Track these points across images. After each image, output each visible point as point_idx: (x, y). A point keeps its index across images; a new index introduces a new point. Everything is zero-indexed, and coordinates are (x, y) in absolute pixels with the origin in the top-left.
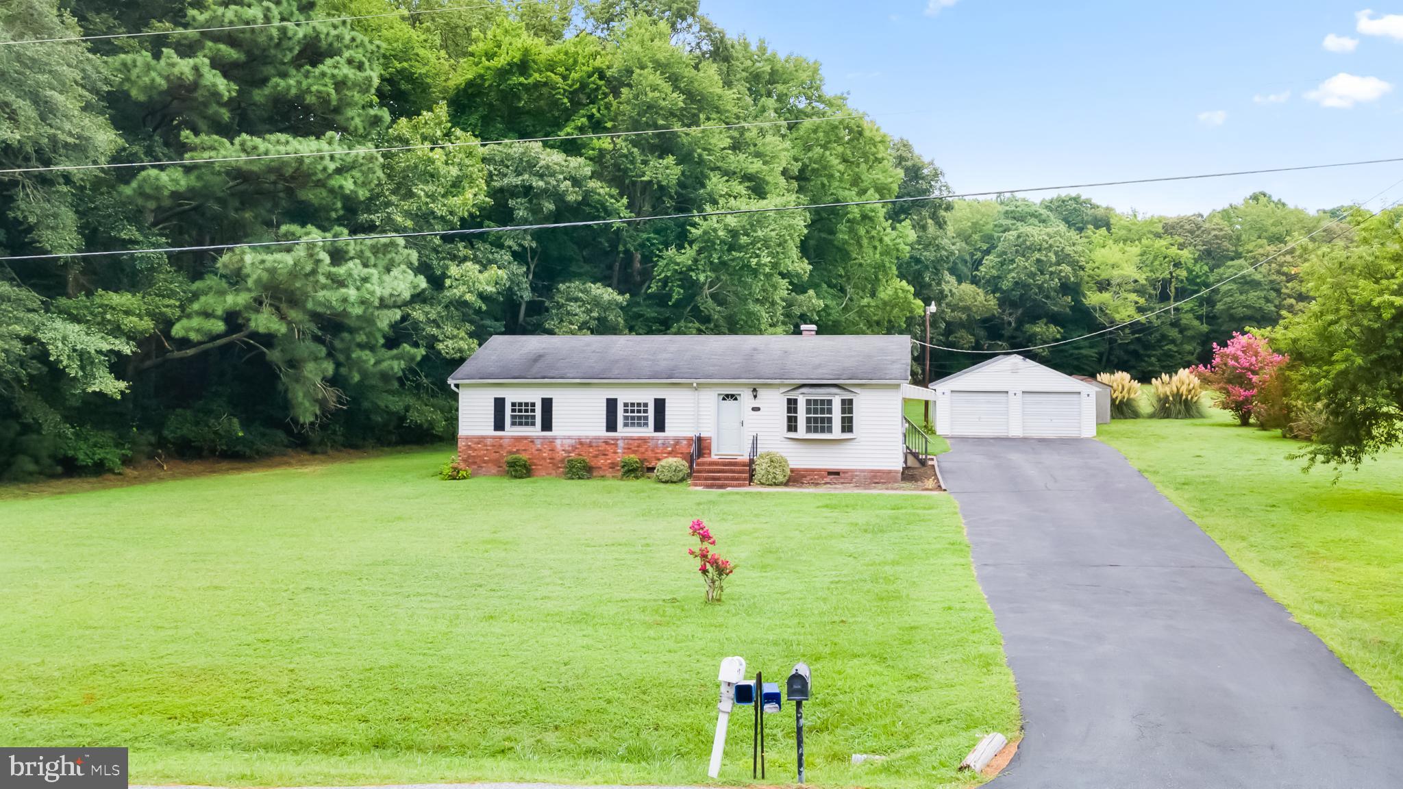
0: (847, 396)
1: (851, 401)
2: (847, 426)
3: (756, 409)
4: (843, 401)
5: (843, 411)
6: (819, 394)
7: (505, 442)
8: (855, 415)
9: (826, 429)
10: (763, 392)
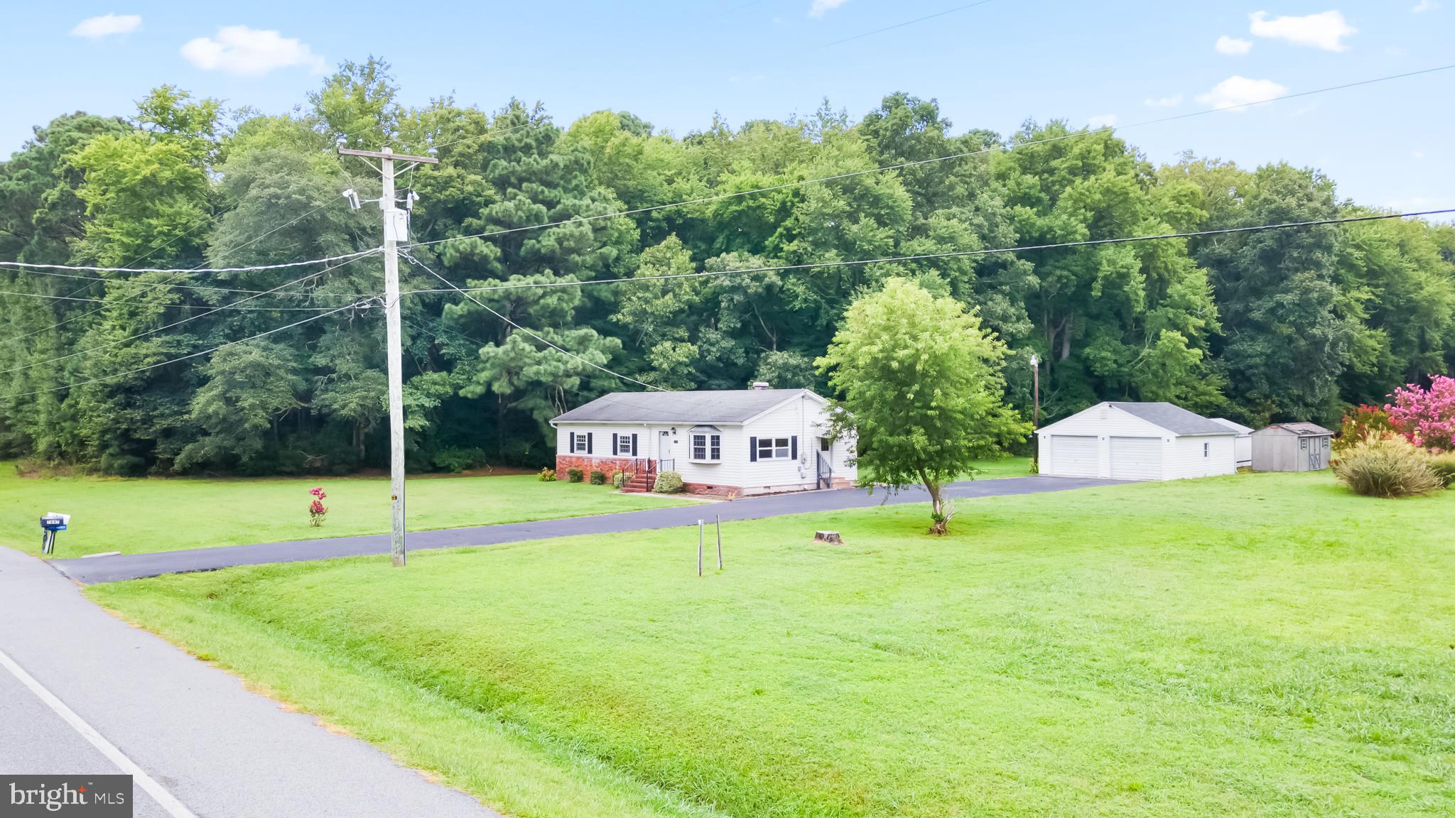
0: (715, 433)
1: (718, 437)
2: (716, 454)
3: (676, 442)
4: (713, 437)
5: (713, 444)
6: (699, 432)
7: (574, 460)
8: (722, 447)
9: (703, 457)
10: (679, 431)
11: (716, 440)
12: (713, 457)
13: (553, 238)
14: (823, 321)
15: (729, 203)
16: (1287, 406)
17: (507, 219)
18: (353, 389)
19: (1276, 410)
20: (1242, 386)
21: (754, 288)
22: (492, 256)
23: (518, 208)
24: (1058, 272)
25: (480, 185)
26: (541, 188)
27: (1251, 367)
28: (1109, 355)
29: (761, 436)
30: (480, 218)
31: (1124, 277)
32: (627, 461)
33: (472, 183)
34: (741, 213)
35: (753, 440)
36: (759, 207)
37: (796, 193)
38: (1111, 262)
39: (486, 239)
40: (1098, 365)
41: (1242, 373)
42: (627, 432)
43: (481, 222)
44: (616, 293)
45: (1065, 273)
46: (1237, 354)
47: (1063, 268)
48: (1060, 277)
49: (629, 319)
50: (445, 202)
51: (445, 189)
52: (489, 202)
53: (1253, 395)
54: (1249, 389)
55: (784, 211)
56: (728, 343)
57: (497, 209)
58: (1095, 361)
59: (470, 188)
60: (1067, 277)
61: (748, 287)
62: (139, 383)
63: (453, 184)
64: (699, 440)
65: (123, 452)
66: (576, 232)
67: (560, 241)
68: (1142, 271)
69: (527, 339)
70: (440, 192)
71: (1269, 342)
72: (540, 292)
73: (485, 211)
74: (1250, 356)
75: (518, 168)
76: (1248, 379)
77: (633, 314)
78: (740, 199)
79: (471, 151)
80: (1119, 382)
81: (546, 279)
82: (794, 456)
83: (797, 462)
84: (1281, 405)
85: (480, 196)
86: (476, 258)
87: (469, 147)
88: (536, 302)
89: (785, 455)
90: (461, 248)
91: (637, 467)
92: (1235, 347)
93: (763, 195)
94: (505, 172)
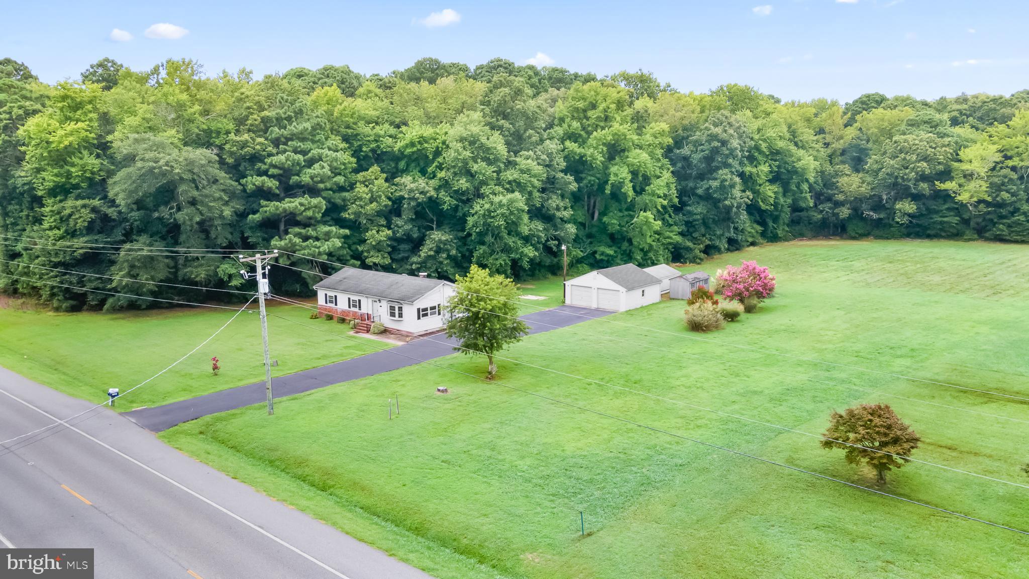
0: (400, 305)
1: (401, 307)
2: (401, 315)
3: (381, 306)
4: (399, 307)
6: (392, 304)
7: (327, 308)
8: (403, 312)
9: (395, 316)
10: (382, 301)
11: (400, 309)
12: (399, 317)
13: (308, 176)
14: (460, 214)
15: (407, 146)
16: (714, 240)
17: (281, 166)
18: (201, 265)
19: (708, 242)
20: (691, 230)
21: (421, 198)
22: (274, 187)
23: (287, 159)
24: (589, 178)
25: (263, 144)
26: (299, 144)
27: (695, 220)
28: (615, 222)
29: (422, 307)
30: (265, 164)
31: (621, 184)
32: (356, 312)
33: (259, 144)
34: (413, 153)
35: (419, 310)
36: (424, 149)
37: (444, 143)
38: (616, 175)
39: (270, 177)
40: (610, 227)
41: (691, 223)
42: (356, 298)
43: (267, 167)
44: (344, 200)
45: (593, 178)
46: (690, 213)
47: (592, 176)
48: (590, 181)
49: (352, 217)
50: (245, 155)
51: (242, 148)
52: (270, 155)
53: (695, 235)
54: (694, 232)
55: (437, 153)
56: (408, 227)
57: (275, 159)
58: (608, 224)
59: (258, 147)
60: (594, 181)
61: (419, 198)
62: (73, 262)
63: (249, 144)
64: (392, 308)
65: (66, 299)
66: (321, 172)
67: (312, 178)
68: (631, 181)
69: (297, 235)
70: (241, 149)
71: (706, 206)
72: (303, 208)
73: (268, 161)
74: (695, 214)
75: (285, 132)
76: (694, 226)
77: (355, 213)
78: (412, 144)
79: (257, 123)
80: (622, 235)
81: (306, 200)
82: (439, 314)
83: (440, 316)
84: (711, 240)
85: (264, 151)
86: (265, 188)
87: (256, 120)
88: (301, 214)
89: (435, 313)
90: (256, 183)
91: (362, 317)
92: (688, 208)
93: (426, 142)
94: (278, 135)
